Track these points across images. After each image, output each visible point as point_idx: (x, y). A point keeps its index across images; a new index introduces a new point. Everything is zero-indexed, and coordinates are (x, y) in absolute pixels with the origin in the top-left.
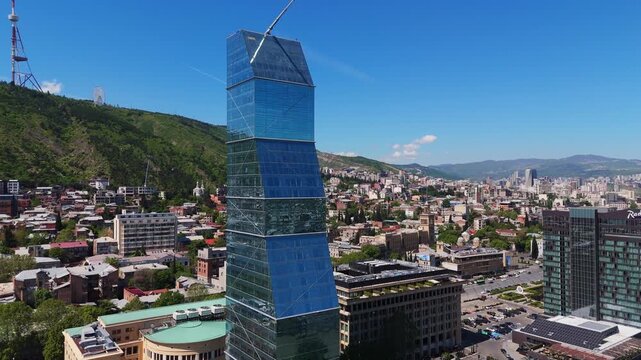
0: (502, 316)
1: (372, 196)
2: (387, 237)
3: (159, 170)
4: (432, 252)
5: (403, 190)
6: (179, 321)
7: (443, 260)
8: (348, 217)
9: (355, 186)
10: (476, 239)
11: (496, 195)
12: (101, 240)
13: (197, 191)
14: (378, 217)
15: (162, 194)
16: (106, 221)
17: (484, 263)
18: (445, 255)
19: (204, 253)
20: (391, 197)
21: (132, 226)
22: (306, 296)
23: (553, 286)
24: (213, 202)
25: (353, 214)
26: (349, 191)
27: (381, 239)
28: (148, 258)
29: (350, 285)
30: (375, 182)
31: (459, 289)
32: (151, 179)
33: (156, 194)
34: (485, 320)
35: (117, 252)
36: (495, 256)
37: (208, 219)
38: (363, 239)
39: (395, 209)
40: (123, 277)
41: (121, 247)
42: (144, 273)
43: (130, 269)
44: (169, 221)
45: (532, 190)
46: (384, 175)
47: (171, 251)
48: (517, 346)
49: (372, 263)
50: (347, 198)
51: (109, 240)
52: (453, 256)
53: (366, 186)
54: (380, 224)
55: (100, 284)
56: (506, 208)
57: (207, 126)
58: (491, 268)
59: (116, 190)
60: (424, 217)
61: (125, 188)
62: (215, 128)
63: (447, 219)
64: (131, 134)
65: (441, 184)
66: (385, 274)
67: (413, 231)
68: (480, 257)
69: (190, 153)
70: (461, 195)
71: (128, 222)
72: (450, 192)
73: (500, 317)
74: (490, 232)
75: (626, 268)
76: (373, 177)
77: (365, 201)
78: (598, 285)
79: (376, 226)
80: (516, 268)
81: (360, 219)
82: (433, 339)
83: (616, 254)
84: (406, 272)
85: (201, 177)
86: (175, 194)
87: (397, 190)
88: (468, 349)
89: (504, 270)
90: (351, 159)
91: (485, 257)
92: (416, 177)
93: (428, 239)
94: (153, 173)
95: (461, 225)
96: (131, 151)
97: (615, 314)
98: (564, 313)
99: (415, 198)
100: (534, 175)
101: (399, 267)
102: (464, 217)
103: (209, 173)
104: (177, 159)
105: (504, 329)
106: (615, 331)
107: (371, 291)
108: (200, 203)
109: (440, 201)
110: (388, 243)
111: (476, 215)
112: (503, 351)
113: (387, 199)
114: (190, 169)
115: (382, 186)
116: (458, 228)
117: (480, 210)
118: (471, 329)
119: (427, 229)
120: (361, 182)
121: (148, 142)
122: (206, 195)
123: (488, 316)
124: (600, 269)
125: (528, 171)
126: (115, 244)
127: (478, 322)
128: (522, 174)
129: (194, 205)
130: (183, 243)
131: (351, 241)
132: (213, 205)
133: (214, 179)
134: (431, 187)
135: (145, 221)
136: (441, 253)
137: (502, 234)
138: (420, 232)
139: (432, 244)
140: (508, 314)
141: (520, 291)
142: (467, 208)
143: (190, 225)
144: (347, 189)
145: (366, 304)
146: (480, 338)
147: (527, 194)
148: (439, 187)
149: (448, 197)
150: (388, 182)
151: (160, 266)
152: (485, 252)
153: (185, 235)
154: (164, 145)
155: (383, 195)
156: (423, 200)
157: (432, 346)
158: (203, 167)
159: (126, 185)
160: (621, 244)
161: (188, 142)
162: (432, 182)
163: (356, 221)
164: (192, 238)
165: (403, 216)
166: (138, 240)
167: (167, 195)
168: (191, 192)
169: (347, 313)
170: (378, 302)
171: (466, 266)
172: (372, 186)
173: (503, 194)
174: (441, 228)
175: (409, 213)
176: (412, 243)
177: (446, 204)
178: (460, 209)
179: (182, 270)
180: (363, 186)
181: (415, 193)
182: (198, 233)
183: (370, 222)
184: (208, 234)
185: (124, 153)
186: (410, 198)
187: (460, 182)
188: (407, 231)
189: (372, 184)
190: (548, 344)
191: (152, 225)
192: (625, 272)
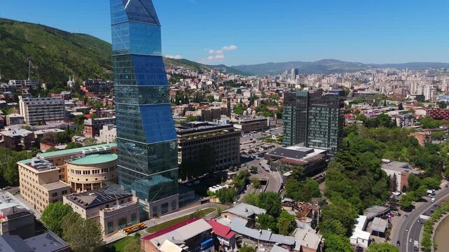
0: (263, 149)
1: (193, 87)
2: (202, 111)
3: (37, 67)
4: (228, 119)
5: (213, 82)
6: (86, 155)
7: (234, 123)
8: (177, 100)
9: (181, 80)
10: (254, 111)
11: (270, 86)
12: (12, 115)
13: (70, 83)
14: (196, 100)
15: (44, 85)
16: (9, 104)
17: (257, 124)
18: (236, 121)
19: (89, 122)
20: (205, 87)
21: (33, 106)
22: (161, 134)
23: (287, 132)
24: (82, 91)
25: (181, 98)
26: (177, 84)
27: (199, 113)
28: (48, 126)
29: (181, 134)
30: (195, 77)
31: (239, 134)
32: (32, 75)
33: (40, 85)
34: (254, 152)
35: (25, 123)
36: (263, 120)
37: (81, 102)
38: (188, 113)
39: (207, 95)
40: (36, 137)
41: (27, 119)
42: (50, 134)
43: (40, 132)
44: (59, 103)
45: (293, 82)
46: (201, 73)
47: (62, 122)
48: (266, 161)
49: (193, 123)
50: (176, 88)
51: (17, 115)
52: (240, 121)
53: (189, 80)
54: (198, 105)
55: (22, 142)
56: (274, 93)
57: (66, 33)
58: (260, 127)
59: (7, 82)
60: (225, 99)
61: (14, 81)
62: (73, 35)
63: (239, 101)
64: (9, 40)
65: (238, 78)
66: (200, 128)
67: (218, 107)
68: (255, 121)
69: (59, 55)
70: (249, 86)
71: (30, 104)
72: (243, 84)
73: (261, 150)
74: (263, 107)
75: (320, 121)
76: (193, 74)
77: (188, 90)
78: (307, 130)
79: (196, 105)
80: (275, 127)
81: (186, 101)
82: (225, 160)
83: (316, 114)
84: (211, 127)
85: (70, 74)
86: (54, 85)
87: (210, 83)
88: (243, 165)
89: (268, 128)
90: (178, 61)
91: (258, 121)
92: (222, 74)
93: (227, 112)
94: (33, 70)
95: (247, 104)
96: (12, 53)
97: (315, 144)
98: (291, 145)
99: (221, 88)
100: (296, 72)
101: (207, 124)
102: (249, 99)
103: (76, 71)
104: (50, 60)
105: (262, 155)
106: (312, 151)
107: (193, 136)
108: (73, 91)
109: (236, 89)
110: (203, 115)
111: (256, 98)
112: (260, 164)
113: (203, 89)
114: (61, 67)
115: (200, 80)
116: (245, 106)
117: (259, 95)
118: (246, 156)
119: (226, 106)
120: (185, 77)
121: (25, 47)
122: (77, 85)
123: (255, 150)
124: (309, 122)
125: (293, 70)
126: (23, 118)
127: (249, 153)
128: (289, 72)
129: (69, 93)
130: (70, 117)
131: (179, 115)
132: (83, 93)
133: (80, 75)
134: (231, 81)
135: (42, 103)
136: (233, 119)
137: (270, 109)
138: (222, 108)
139: (229, 115)
140: (265, 149)
141: (274, 137)
142: (251, 94)
143: (71, 106)
144: (176, 82)
145: (191, 142)
146: (250, 159)
147: (289, 85)
148: (236, 80)
149: (241, 87)
150: (203, 78)
151: (59, 130)
152: (258, 118)
153: (70, 112)
154: (37, 49)
155: (200, 86)
156: (225, 89)
157: (225, 164)
158: (70, 66)
159: (14, 79)
160: (319, 109)
161: (55, 47)
162: (232, 78)
163: (183, 103)
164: (76, 114)
165: (212, 100)
166: (38, 115)
167: (48, 86)
168: (66, 84)
169: (180, 147)
170: (197, 141)
171: (247, 126)
172: (193, 81)
173: (274, 85)
174: (235, 106)
175: (216, 97)
176: (216, 115)
177: (239, 92)
178: (247, 94)
179: (74, 132)
180: (187, 80)
181: (221, 85)
182: (78, 111)
183: (192, 104)
184: (86, 112)
185: (7, 55)
186: (217, 88)
187: (250, 77)
188: (215, 108)
189: (193, 78)
190: (280, 158)
191: (48, 105)
192: (320, 123)
